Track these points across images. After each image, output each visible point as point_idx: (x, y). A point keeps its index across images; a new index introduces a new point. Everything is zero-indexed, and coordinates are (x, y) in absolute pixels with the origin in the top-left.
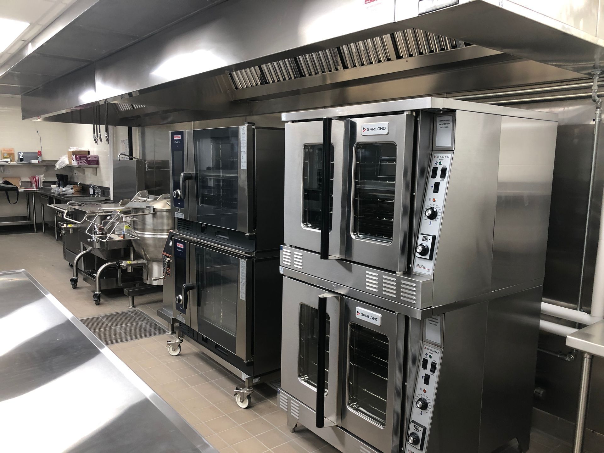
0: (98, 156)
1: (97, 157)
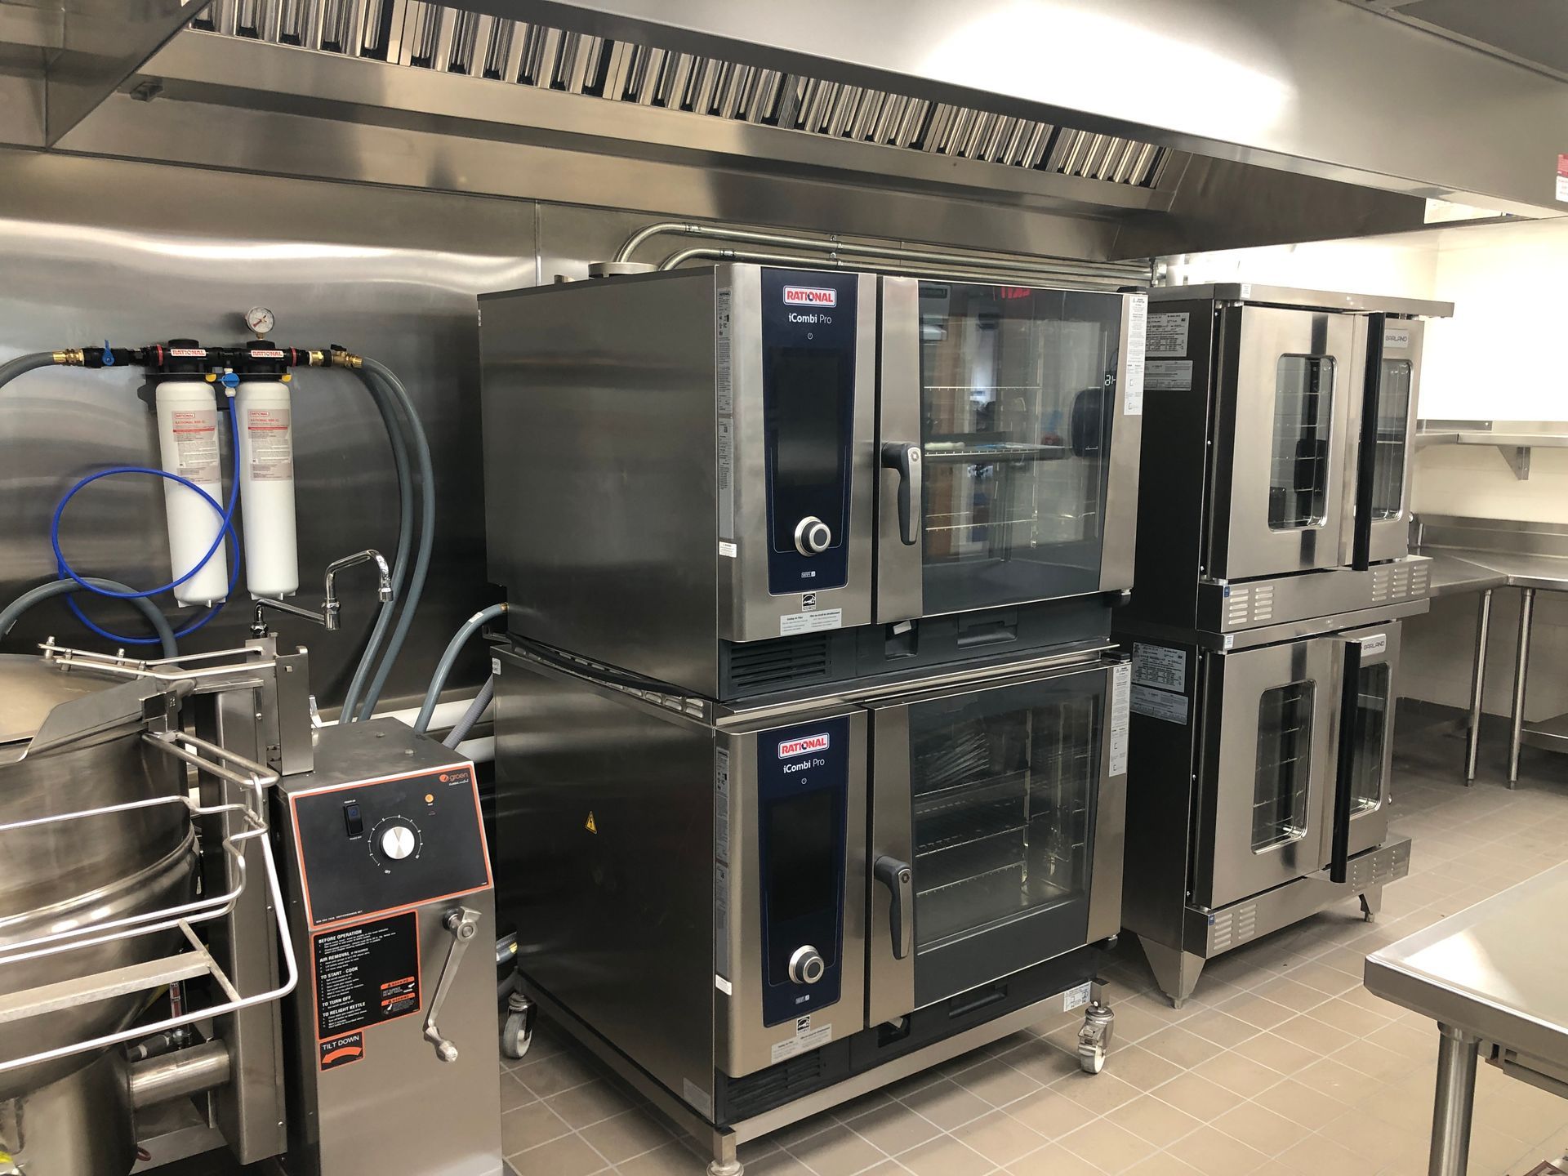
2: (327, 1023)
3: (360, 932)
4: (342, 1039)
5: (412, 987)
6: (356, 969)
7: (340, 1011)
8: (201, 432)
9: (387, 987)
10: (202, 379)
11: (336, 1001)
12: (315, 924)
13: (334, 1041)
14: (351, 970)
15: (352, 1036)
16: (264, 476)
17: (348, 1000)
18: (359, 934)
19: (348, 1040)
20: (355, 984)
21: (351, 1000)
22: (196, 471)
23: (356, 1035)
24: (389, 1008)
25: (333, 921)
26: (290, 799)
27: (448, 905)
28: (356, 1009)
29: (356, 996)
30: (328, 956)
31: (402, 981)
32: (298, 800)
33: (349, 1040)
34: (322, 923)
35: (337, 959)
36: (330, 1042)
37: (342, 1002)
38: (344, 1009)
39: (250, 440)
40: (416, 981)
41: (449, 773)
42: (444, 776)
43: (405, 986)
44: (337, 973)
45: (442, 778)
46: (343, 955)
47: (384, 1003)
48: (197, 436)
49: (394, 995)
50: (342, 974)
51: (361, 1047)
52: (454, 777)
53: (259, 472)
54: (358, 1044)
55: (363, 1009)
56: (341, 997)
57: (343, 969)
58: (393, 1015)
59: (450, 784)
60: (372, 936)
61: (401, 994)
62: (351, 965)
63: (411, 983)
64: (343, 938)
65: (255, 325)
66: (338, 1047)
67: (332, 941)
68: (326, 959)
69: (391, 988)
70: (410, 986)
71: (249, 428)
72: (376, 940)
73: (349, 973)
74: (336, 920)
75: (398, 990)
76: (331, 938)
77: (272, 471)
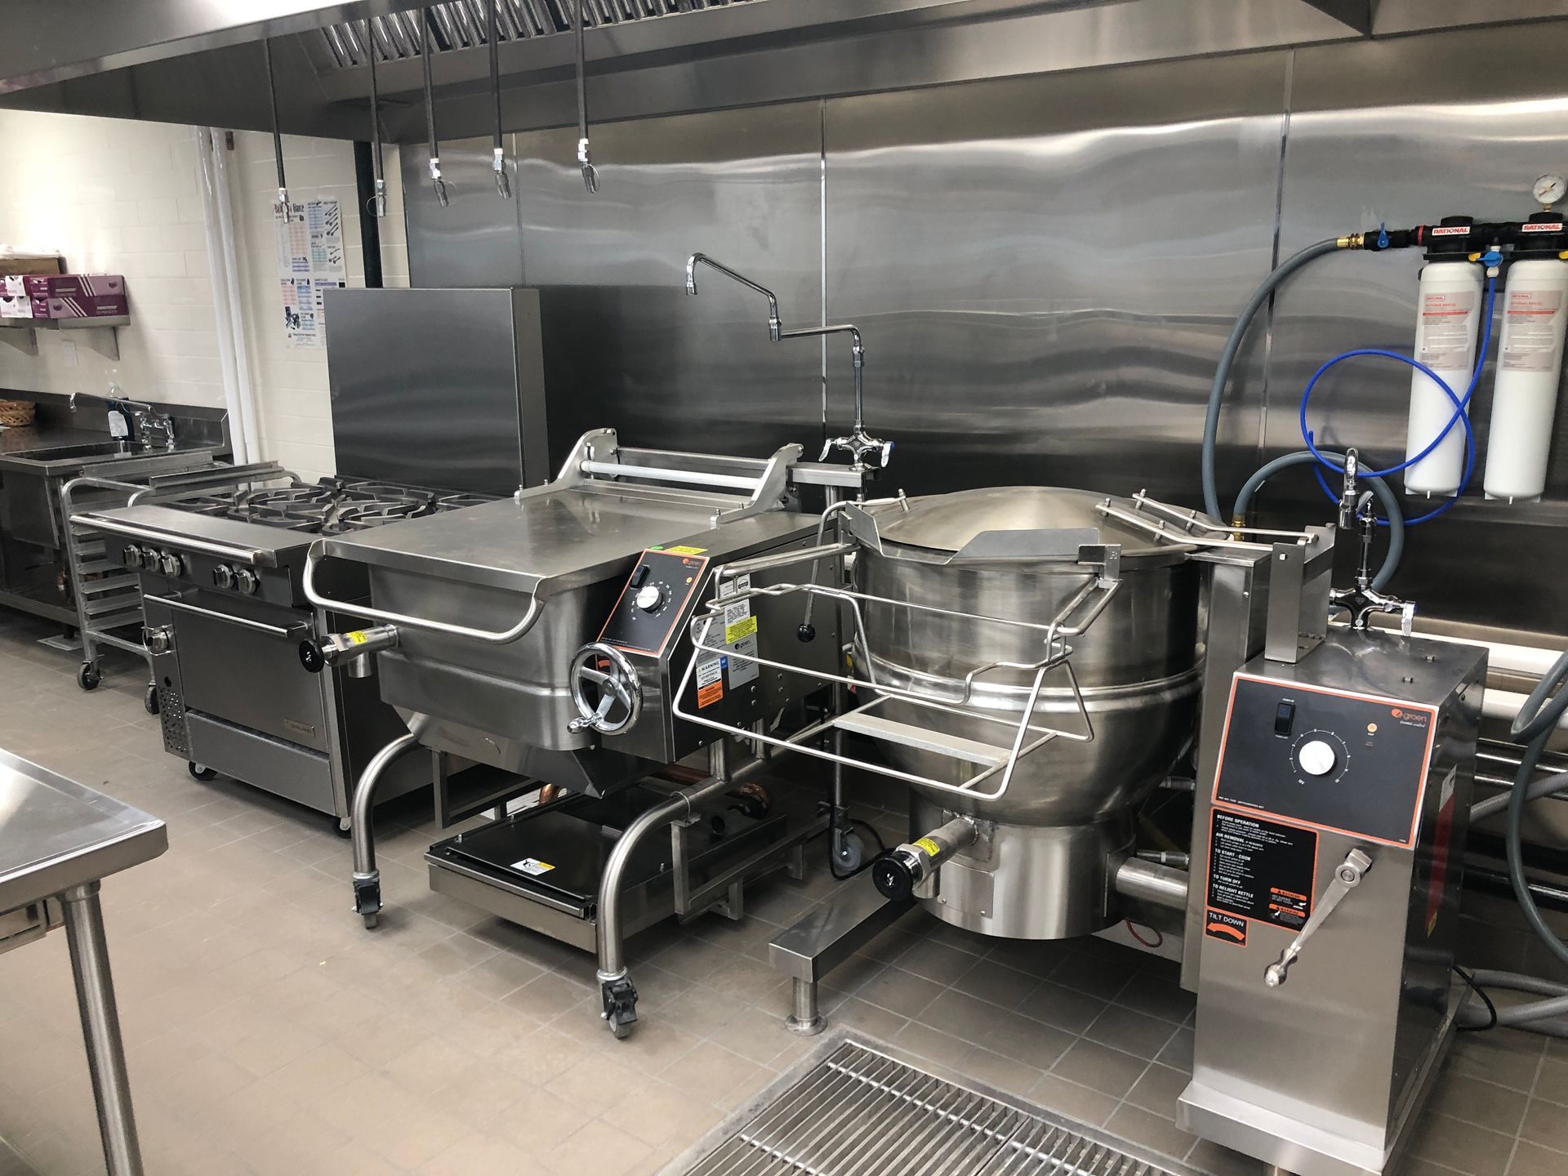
0: (123, 278)
1: (119, 282)
2: (1216, 895)
3: (1257, 826)
4: (1229, 917)
5: (1303, 906)
6: (1249, 859)
7: (1229, 889)
8: (1449, 316)
9: (1276, 892)
10: (1464, 258)
11: (1226, 879)
12: (1217, 799)
13: (1221, 914)
14: (1243, 857)
15: (1238, 920)
16: (1513, 366)
17: (1237, 884)
18: (1256, 828)
19: (1233, 921)
20: (1246, 872)
21: (1240, 885)
22: (1437, 356)
23: (1242, 920)
24: (1277, 914)
25: (1233, 803)
26: (1234, 677)
27: (1360, 845)
28: (1243, 896)
29: (1246, 885)
30: (1224, 833)
31: (1294, 895)
32: (1241, 681)
33: (1235, 922)
34: (1223, 800)
35: (1232, 841)
36: (1218, 914)
37: (1231, 883)
38: (1233, 891)
39: (1508, 325)
40: (1309, 902)
41: (1405, 710)
42: (1398, 711)
43: (1296, 902)
44: (1230, 854)
45: (1395, 713)
46: (1238, 839)
47: (1272, 906)
48: (1444, 320)
49: (1282, 904)
50: (1235, 857)
51: (1245, 934)
52: (1409, 716)
53: (1515, 360)
54: (1243, 930)
55: (1250, 899)
56: (1233, 878)
57: (1237, 853)
58: (1278, 922)
59: (1402, 722)
60: (1268, 835)
61: (1291, 907)
62: (1245, 853)
63: (1303, 902)
64: (1239, 823)
65: (1541, 195)
66: (1221, 922)
67: (1229, 821)
68: (1221, 835)
69: (1282, 896)
70: (1301, 904)
71: (1509, 312)
72: (1271, 841)
73: (1241, 859)
74: (1236, 803)
75: (1288, 901)
76: (1229, 819)
77: (1525, 360)
